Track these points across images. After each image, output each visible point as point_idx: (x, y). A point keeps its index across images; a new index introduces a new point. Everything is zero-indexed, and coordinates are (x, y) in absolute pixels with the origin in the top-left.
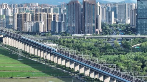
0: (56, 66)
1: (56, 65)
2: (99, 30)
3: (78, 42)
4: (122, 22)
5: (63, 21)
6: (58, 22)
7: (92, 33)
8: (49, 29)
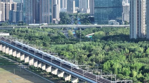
0: (4, 56)
1: (4, 54)
2: (56, 20)
3: (32, 31)
4: (83, 12)
5: (21, 10)
6: (16, 12)
7: (49, 23)
8: (7, 18)
